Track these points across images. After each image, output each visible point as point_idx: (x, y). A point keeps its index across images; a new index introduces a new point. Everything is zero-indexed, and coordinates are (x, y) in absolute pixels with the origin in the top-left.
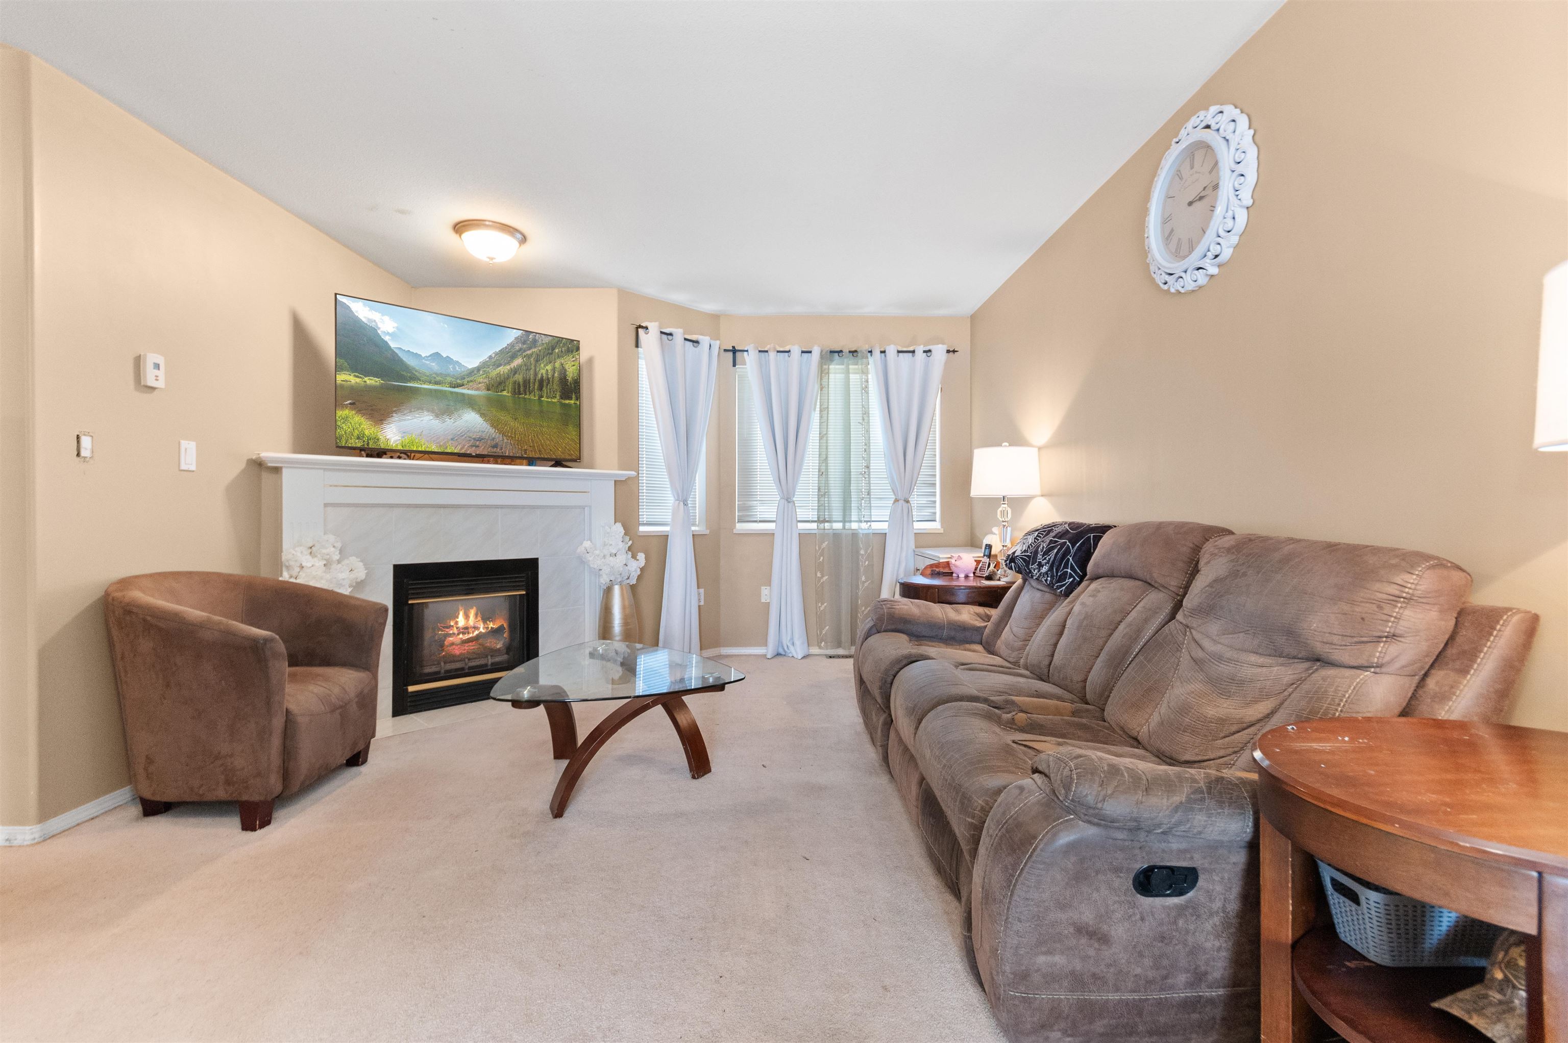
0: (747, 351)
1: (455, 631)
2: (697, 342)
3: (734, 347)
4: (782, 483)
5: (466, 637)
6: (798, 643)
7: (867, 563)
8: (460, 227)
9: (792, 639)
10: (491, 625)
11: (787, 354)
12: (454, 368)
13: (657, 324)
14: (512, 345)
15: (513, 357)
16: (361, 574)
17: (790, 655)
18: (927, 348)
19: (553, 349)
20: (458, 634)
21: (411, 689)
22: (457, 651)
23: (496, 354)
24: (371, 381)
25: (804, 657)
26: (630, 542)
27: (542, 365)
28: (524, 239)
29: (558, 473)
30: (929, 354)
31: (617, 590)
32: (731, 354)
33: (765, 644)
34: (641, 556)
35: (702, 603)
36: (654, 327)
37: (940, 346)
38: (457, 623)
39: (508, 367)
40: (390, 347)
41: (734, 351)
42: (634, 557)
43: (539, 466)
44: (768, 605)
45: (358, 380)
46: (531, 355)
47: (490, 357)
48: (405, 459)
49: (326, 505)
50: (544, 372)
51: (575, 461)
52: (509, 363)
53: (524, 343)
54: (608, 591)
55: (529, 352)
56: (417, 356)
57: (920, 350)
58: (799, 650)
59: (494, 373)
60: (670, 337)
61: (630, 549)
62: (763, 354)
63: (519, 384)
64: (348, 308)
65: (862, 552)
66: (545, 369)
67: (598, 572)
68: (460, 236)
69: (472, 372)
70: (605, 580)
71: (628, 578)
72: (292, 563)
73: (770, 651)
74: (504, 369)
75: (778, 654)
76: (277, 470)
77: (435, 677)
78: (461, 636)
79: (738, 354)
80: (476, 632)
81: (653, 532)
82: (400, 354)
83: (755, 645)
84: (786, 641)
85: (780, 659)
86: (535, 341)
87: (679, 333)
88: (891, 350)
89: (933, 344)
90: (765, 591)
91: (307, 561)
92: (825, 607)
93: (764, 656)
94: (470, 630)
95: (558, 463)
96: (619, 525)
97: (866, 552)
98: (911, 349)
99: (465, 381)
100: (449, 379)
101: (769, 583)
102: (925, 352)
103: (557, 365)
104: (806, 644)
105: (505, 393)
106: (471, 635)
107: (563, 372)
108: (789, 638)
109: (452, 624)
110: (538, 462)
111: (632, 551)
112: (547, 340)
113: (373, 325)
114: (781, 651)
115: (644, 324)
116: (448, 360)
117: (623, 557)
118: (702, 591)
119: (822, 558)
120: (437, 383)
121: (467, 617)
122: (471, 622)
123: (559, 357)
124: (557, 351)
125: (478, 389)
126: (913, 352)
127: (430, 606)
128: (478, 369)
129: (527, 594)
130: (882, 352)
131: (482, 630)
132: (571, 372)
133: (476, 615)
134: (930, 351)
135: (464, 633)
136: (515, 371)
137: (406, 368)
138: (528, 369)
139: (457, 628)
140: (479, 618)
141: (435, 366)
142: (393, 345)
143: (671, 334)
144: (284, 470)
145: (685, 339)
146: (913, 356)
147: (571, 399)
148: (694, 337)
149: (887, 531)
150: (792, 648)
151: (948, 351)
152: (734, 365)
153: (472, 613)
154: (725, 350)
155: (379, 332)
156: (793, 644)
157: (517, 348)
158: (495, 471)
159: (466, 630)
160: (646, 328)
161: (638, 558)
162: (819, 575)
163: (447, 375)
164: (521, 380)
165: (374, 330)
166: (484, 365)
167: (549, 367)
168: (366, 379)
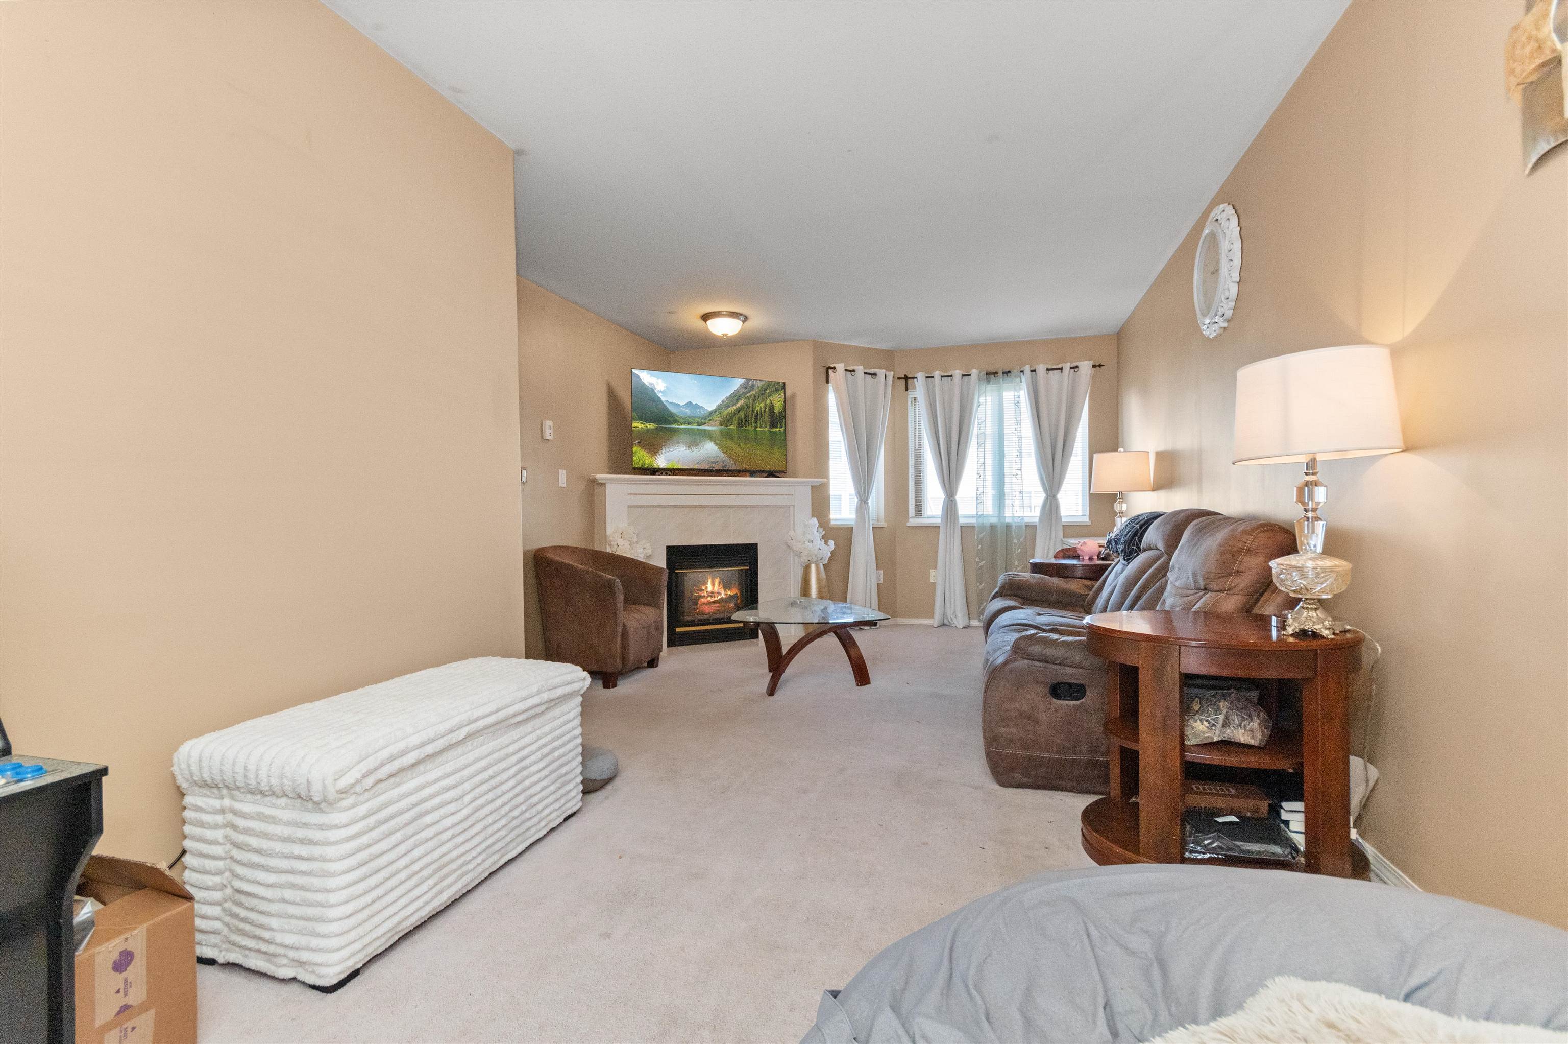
0: (916, 378)
1: (706, 594)
2: (875, 374)
3: (905, 375)
4: (946, 484)
5: (713, 600)
6: (959, 615)
7: (1019, 550)
8: (706, 317)
9: (955, 612)
10: (729, 593)
11: (950, 378)
12: (700, 412)
13: (842, 365)
14: (737, 391)
15: (739, 399)
16: (649, 552)
17: (954, 626)
18: (1074, 365)
19: (765, 390)
20: (707, 597)
21: (678, 630)
22: (707, 609)
23: (727, 398)
24: (650, 426)
25: (964, 628)
26: (824, 532)
27: (758, 403)
28: (746, 318)
29: (771, 482)
30: (1076, 370)
31: (813, 567)
32: (903, 381)
33: (932, 616)
34: (831, 543)
35: (881, 581)
36: (840, 367)
37: (1086, 362)
38: (707, 588)
39: (734, 407)
40: (661, 401)
41: (906, 378)
42: (826, 543)
43: (757, 477)
44: (934, 584)
45: (643, 426)
46: (750, 396)
47: (723, 401)
48: (670, 475)
49: (629, 507)
50: (758, 408)
51: (783, 472)
52: (735, 405)
53: (746, 388)
54: (807, 569)
55: (748, 395)
56: (678, 405)
57: (1067, 367)
58: (960, 622)
59: (725, 413)
60: (853, 373)
61: (823, 537)
62: (930, 379)
63: (742, 419)
64: (638, 377)
65: (1015, 541)
66: (760, 406)
67: (799, 554)
68: (706, 322)
69: (711, 413)
70: (804, 559)
71: (822, 559)
72: (612, 543)
73: (935, 621)
74: (732, 409)
75: (944, 625)
76: (603, 485)
77: (692, 624)
78: (709, 598)
79: (910, 381)
80: (719, 597)
81: (842, 525)
82: (668, 406)
83: (922, 617)
84: (949, 613)
85: (945, 628)
86: (753, 385)
87: (860, 369)
88: (1041, 369)
89: (1080, 361)
90: (933, 572)
91: (620, 542)
92: (984, 586)
93: (932, 626)
94: (716, 595)
95: (771, 474)
96: (815, 519)
97: (1019, 540)
98: (1060, 366)
99: (707, 421)
100: (697, 420)
101: (935, 567)
102: (1071, 368)
103: (768, 402)
104: (967, 618)
105: (732, 427)
106: (716, 599)
107: (772, 407)
108: (952, 612)
109: (703, 588)
110: (758, 474)
111: (825, 538)
112: (760, 384)
113: (652, 387)
114: (946, 622)
115: (832, 366)
116: (697, 406)
117: (819, 543)
118: (881, 572)
119: (980, 546)
120: (689, 423)
121: (713, 584)
122: (716, 589)
123: (769, 396)
124: (768, 391)
125: (714, 426)
126: (1061, 369)
127: (689, 575)
128: (715, 411)
129: (750, 569)
130: (1032, 371)
131: (723, 596)
132: (778, 406)
133: (719, 583)
134: (1077, 367)
135: (711, 597)
136: (739, 410)
137: (671, 415)
138: (748, 407)
139: (707, 592)
140: (721, 586)
141: (688, 411)
142: (663, 399)
143: (853, 371)
144: (607, 485)
145: (865, 373)
146: (1062, 372)
147: (777, 427)
148: (872, 371)
149: (1037, 524)
150: (955, 620)
151: (1094, 366)
152: (907, 390)
153: (717, 581)
154: (899, 379)
155: (656, 391)
156: (956, 617)
157: (741, 392)
158: (726, 481)
159: (712, 594)
160: (834, 368)
161: (829, 544)
162: (977, 559)
163: (695, 418)
164: (743, 416)
165: (653, 390)
166: (719, 407)
167: (762, 405)
168: (647, 425)
